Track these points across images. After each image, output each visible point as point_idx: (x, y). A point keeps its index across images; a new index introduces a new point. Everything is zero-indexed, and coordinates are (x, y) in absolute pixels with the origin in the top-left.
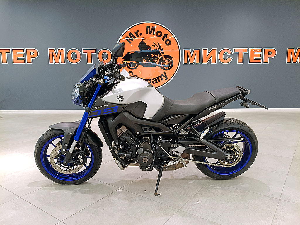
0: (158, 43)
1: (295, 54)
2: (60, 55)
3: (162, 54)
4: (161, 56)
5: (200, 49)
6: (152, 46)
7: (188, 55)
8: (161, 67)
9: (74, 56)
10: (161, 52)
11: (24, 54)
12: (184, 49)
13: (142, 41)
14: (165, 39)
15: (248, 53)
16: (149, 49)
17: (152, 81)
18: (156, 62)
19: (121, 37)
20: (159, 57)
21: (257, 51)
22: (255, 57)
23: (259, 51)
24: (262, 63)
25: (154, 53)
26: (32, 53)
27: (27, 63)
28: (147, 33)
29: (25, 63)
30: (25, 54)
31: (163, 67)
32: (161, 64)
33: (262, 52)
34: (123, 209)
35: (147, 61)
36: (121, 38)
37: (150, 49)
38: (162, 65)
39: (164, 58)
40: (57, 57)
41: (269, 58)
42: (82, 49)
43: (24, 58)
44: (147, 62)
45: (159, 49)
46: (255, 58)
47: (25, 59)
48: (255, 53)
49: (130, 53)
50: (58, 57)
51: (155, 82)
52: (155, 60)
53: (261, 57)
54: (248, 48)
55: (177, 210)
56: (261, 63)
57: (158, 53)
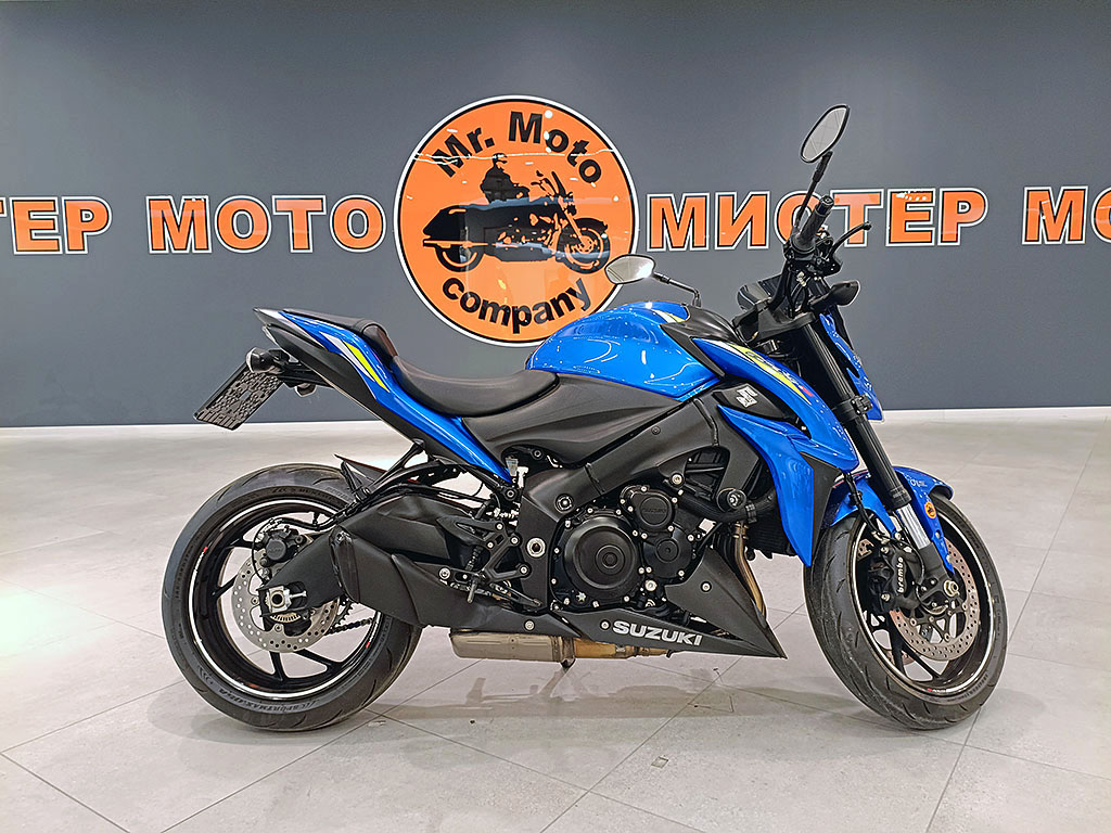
0: (553, 174)
1: (1055, 210)
2: (192, 219)
3: (569, 216)
4: (565, 223)
5: (708, 194)
6: (533, 184)
7: (664, 217)
8: (565, 260)
9: (243, 225)
10: (564, 205)
11: (55, 217)
12: (649, 196)
13: (495, 166)
14: (580, 158)
15: (882, 207)
16: (521, 194)
17: (534, 313)
18: (546, 243)
19: (415, 152)
20: (557, 226)
21: (917, 199)
22: (908, 224)
23: (924, 199)
24: (936, 242)
25: (539, 209)
26: (87, 216)
27: (67, 252)
28: (512, 138)
29: (61, 252)
30: (60, 216)
31: (572, 261)
32: (567, 249)
33: (934, 204)
34: (379, 793)
35: (513, 241)
36: (417, 156)
37: (526, 195)
38: (568, 255)
39: (577, 230)
40: (179, 227)
41: (960, 226)
42: (274, 197)
43: (56, 231)
44: (515, 245)
45: (556, 196)
46: (910, 226)
47: (60, 238)
48: (908, 209)
49: (451, 212)
50: (184, 229)
51: (544, 316)
52: (544, 238)
53: (931, 223)
54: (882, 190)
55: (583, 792)
56: (933, 244)
57: (553, 209)
